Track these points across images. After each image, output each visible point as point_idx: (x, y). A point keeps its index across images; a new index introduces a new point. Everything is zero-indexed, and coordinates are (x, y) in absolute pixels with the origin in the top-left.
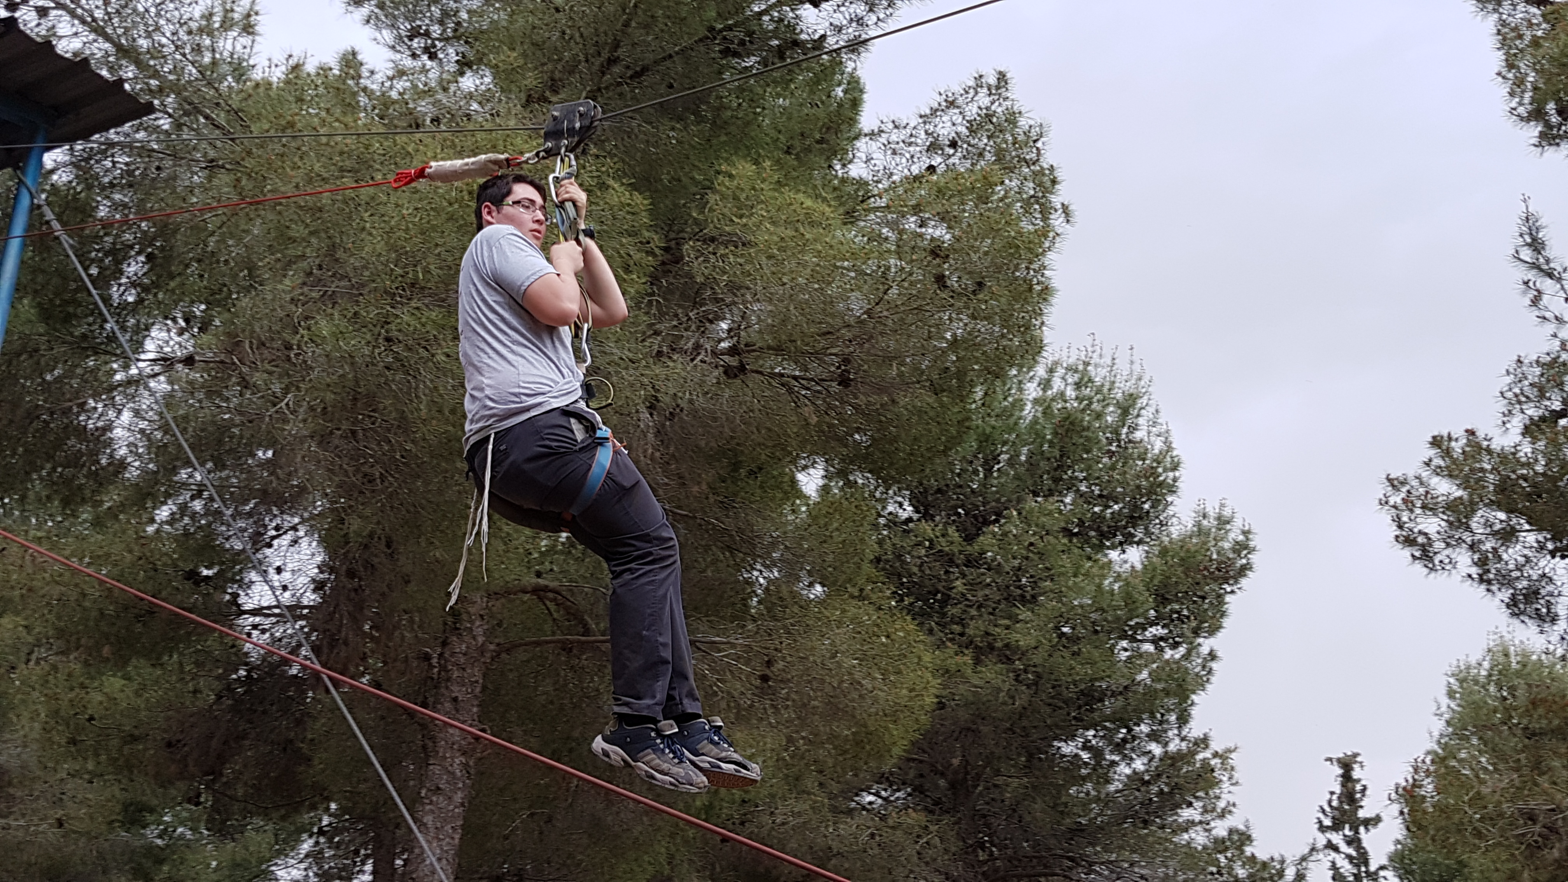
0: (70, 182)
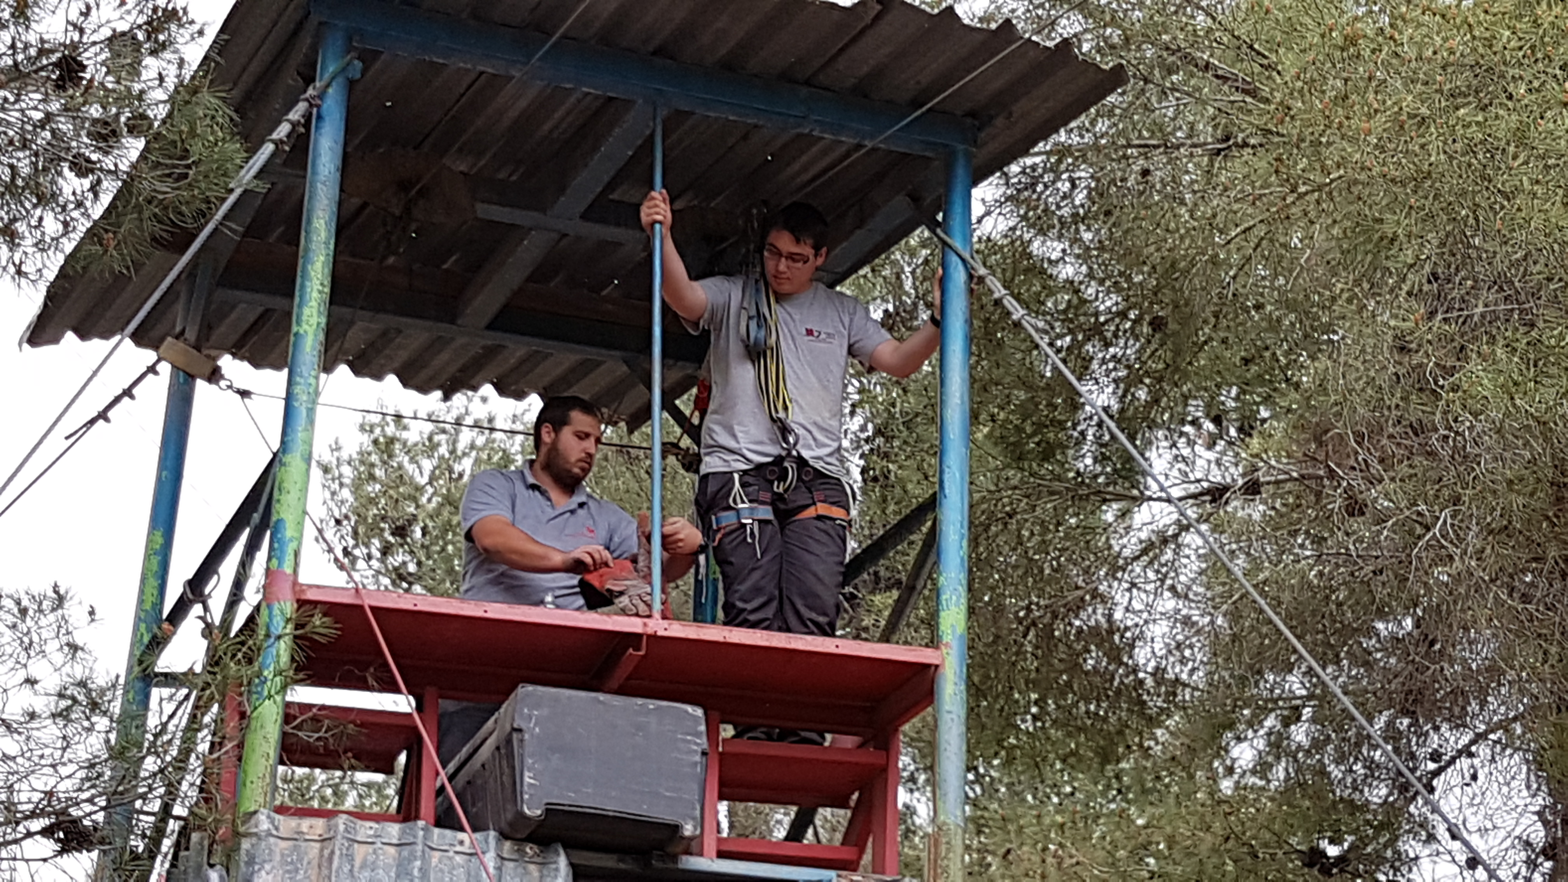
0: (1013, 229)
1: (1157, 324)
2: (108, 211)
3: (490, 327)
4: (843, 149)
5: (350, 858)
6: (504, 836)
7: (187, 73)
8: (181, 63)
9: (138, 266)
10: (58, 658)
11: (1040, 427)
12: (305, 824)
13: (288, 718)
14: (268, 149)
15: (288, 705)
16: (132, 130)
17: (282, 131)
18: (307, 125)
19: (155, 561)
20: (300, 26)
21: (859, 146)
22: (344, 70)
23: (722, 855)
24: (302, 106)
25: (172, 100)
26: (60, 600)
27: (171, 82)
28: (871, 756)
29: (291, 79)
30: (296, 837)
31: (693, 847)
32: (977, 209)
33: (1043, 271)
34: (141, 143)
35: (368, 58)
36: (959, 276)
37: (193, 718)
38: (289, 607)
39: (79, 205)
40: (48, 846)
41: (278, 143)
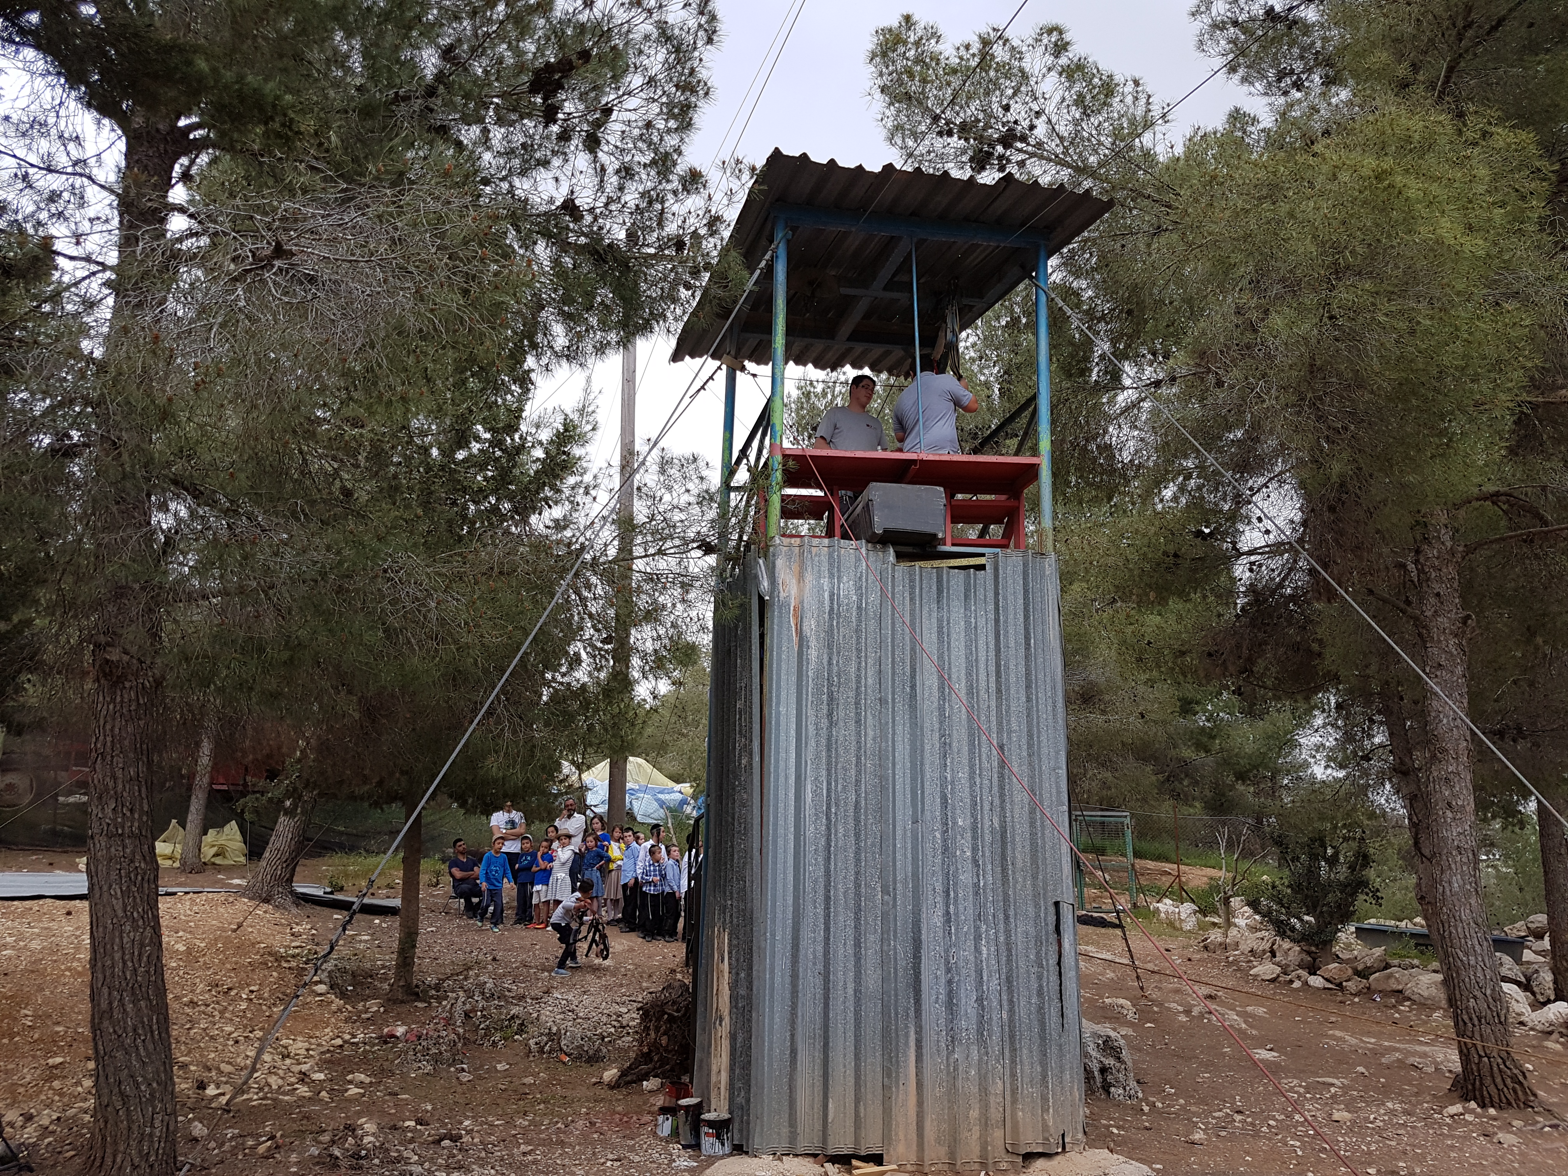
1: (1129, 312)
2: (699, 303)
3: (848, 339)
4: (991, 249)
5: (810, 552)
6: (868, 541)
7: (724, 243)
8: (722, 239)
9: (712, 325)
10: (697, 481)
11: (1079, 362)
12: (793, 540)
13: (783, 501)
14: (758, 272)
15: (783, 496)
16: (706, 269)
17: (763, 264)
18: (772, 260)
19: (727, 443)
20: (766, 220)
21: (998, 247)
22: (785, 236)
23: (953, 545)
24: (770, 253)
25: (719, 255)
26: (695, 460)
27: (719, 247)
28: (1012, 503)
29: (764, 242)
30: (790, 545)
31: (943, 542)
32: (1050, 270)
33: (1078, 294)
34: (708, 275)
35: (794, 229)
36: (1043, 299)
37: (748, 502)
38: (779, 458)
39: (688, 302)
40: (699, 553)
41: (762, 269)
